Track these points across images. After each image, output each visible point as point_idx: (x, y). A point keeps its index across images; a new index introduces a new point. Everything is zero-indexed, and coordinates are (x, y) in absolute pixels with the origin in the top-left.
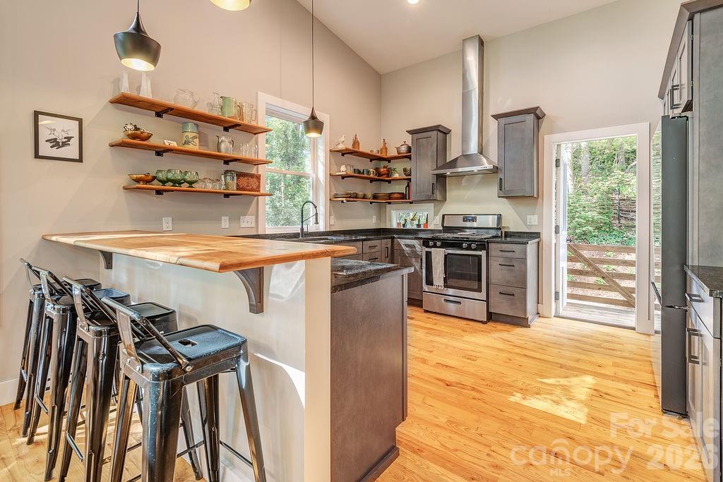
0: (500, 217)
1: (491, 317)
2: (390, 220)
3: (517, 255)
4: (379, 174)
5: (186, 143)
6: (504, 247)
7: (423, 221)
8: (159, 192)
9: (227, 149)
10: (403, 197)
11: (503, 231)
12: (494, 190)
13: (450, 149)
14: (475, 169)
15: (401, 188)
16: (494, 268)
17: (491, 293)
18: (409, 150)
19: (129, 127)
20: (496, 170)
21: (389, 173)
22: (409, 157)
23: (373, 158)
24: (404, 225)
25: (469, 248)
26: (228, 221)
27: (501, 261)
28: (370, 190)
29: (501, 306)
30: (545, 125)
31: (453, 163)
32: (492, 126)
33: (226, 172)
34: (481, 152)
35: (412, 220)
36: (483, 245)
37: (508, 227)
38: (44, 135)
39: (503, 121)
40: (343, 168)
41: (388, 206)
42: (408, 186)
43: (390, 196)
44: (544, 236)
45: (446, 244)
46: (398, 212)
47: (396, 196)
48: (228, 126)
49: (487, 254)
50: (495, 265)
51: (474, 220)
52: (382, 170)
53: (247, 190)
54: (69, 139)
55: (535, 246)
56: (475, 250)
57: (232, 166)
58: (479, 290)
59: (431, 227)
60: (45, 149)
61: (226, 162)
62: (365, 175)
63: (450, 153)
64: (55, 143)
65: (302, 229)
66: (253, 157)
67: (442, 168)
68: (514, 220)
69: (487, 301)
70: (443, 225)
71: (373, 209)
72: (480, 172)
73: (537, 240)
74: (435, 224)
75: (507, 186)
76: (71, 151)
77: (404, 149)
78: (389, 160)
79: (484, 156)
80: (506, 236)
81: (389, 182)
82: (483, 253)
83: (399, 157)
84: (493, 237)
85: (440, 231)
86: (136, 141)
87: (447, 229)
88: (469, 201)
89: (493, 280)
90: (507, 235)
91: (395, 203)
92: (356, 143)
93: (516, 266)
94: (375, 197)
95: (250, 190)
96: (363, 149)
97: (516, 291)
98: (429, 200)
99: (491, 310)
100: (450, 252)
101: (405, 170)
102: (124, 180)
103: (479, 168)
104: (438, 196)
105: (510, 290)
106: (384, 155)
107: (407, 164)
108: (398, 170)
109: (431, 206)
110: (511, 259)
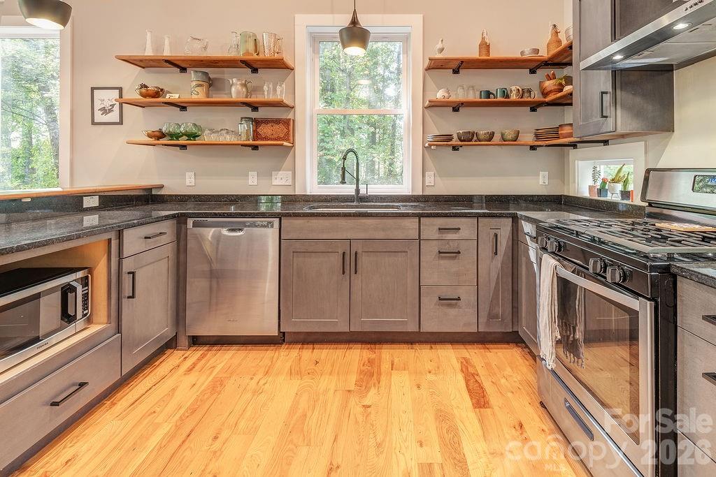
2: (575, 180)
9: (238, 93)
26: (256, 177)
38: (98, 105)
48: (257, 67)
53: (271, 140)
54: (113, 106)
60: (99, 117)
61: (255, 109)
62: (499, 99)
64: (105, 111)
65: (358, 190)
76: (115, 116)
92: (485, 47)
95: (275, 140)
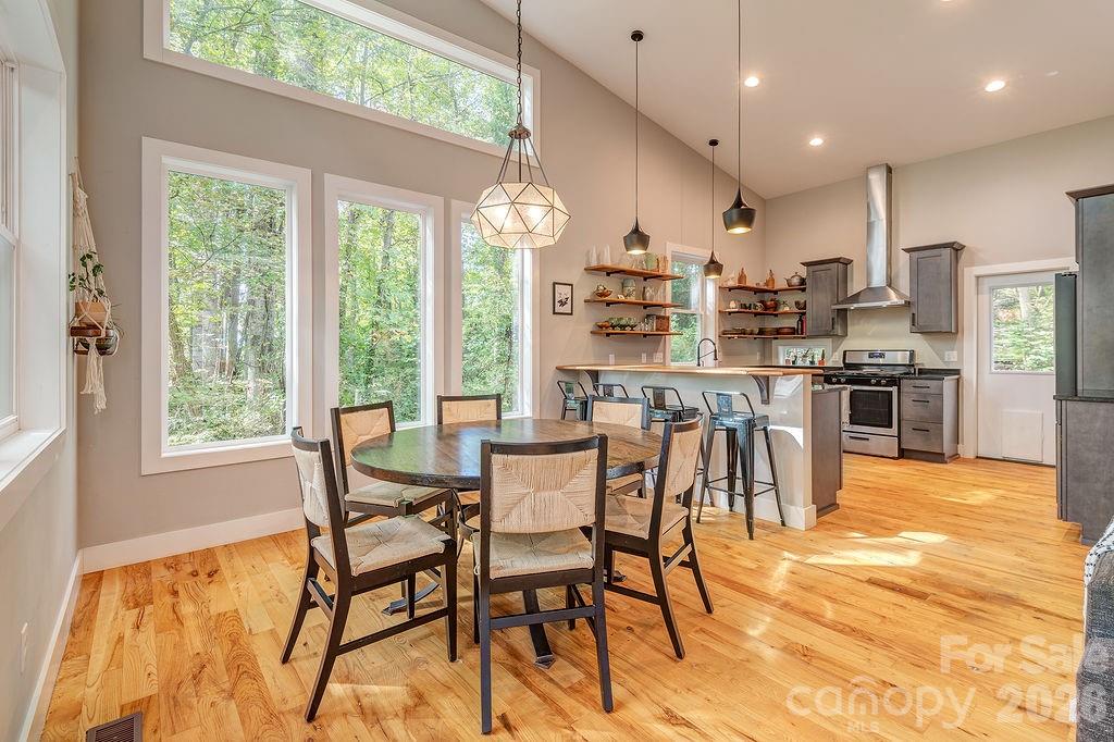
0: (912, 354)
1: (904, 454)
2: (777, 357)
3: (932, 391)
4: (766, 307)
5: (629, 295)
6: (918, 383)
7: (817, 359)
8: (608, 335)
10: (793, 331)
11: (917, 368)
12: (907, 324)
13: (852, 280)
14: (884, 304)
15: (793, 323)
16: (906, 403)
17: (903, 430)
18: (803, 281)
19: (601, 288)
20: (908, 304)
21: (776, 305)
22: (804, 290)
23: (757, 291)
24: (794, 362)
25: (878, 384)
27: (915, 397)
28: (753, 325)
29: (914, 442)
30: (964, 256)
31: (856, 298)
32: (903, 260)
33: (648, 316)
34: (890, 285)
35: (804, 356)
36: (893, 381)
37: (923, 364)
39: (915, 254)
40: (733, 304)
41: (774, 342)
42: (800, 320)
43: (778, 331)
44: (965, 374)
45: (851, 381)
46: (787, 348)
47: (786, 330)
48: (647, 277)
49: (899, 389)
50: (907, 402)
51: (882, 356)
52: (769, 303)
53: (663, 330)
54: (567, 299)
55: (953, 383)
56: (884, 386)
57: (649, 311)
58: (890, 426)
59: (828, 364)
61: (645, 308)
62: (752, 310)
63: (852, 287)
64: (561, 303)
66: (663, 303)
67: (842, 303)
68: (928, 356)
69: (899, 437)
70: (844, 362)
71: (756, 345)
72: (889, 307)
73: (957, 377)
74: (835, 360)
75: (921, 321)
76: (567, 309)
77: (796, 281)
78: (776, 292)
79: (893, 289)
80: (919, 373)
81: (776, 315)
82: (894, 389)
83: (791, 288)
84: (905, 374)
85: (841, 369)
86: (600, 299)
87: (848, 366)
88: (875, 336)
89: (905, 416)
90: (921, 371)
91: (781, 338)
92: (742, 277)
93: (931, 402)
94: (761, 332)
96: (749, 284)
97: (930, 424)
98: (827, 335)
99: (903, 446)
100: (856, 388)
101: (797, 303)
102: (590, 327)
103: (888, 303)
104: (839, 330)
105: (926, 426)
106: (770, 288)
107: (800, 297)
108: (788, 304)
109: (828, 342)
110: (925, 395)
